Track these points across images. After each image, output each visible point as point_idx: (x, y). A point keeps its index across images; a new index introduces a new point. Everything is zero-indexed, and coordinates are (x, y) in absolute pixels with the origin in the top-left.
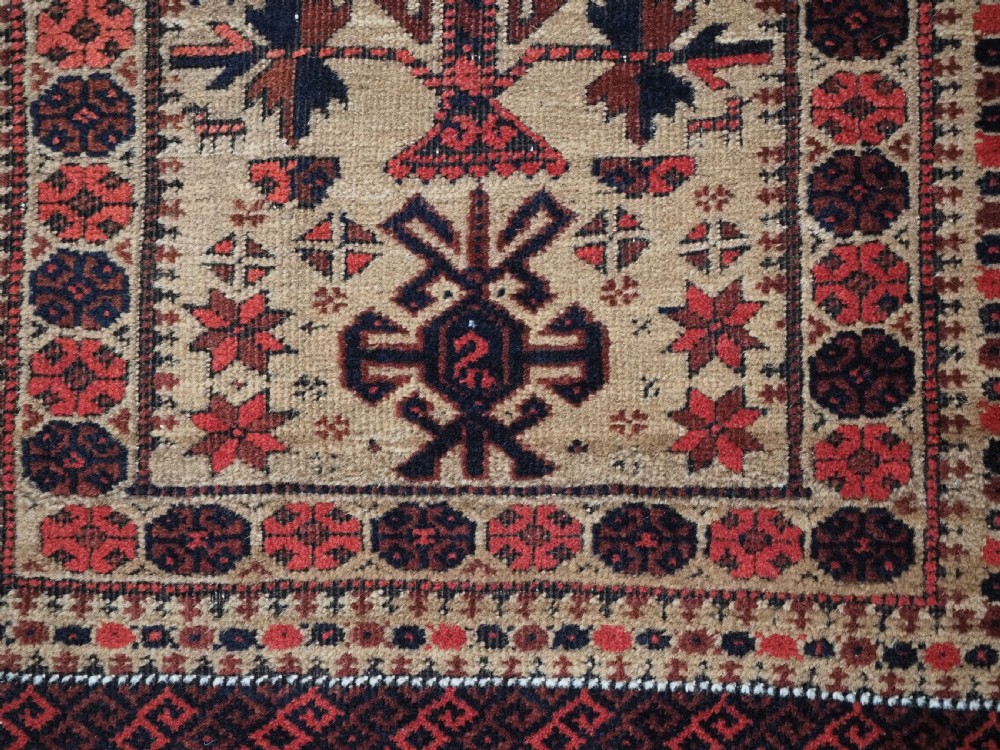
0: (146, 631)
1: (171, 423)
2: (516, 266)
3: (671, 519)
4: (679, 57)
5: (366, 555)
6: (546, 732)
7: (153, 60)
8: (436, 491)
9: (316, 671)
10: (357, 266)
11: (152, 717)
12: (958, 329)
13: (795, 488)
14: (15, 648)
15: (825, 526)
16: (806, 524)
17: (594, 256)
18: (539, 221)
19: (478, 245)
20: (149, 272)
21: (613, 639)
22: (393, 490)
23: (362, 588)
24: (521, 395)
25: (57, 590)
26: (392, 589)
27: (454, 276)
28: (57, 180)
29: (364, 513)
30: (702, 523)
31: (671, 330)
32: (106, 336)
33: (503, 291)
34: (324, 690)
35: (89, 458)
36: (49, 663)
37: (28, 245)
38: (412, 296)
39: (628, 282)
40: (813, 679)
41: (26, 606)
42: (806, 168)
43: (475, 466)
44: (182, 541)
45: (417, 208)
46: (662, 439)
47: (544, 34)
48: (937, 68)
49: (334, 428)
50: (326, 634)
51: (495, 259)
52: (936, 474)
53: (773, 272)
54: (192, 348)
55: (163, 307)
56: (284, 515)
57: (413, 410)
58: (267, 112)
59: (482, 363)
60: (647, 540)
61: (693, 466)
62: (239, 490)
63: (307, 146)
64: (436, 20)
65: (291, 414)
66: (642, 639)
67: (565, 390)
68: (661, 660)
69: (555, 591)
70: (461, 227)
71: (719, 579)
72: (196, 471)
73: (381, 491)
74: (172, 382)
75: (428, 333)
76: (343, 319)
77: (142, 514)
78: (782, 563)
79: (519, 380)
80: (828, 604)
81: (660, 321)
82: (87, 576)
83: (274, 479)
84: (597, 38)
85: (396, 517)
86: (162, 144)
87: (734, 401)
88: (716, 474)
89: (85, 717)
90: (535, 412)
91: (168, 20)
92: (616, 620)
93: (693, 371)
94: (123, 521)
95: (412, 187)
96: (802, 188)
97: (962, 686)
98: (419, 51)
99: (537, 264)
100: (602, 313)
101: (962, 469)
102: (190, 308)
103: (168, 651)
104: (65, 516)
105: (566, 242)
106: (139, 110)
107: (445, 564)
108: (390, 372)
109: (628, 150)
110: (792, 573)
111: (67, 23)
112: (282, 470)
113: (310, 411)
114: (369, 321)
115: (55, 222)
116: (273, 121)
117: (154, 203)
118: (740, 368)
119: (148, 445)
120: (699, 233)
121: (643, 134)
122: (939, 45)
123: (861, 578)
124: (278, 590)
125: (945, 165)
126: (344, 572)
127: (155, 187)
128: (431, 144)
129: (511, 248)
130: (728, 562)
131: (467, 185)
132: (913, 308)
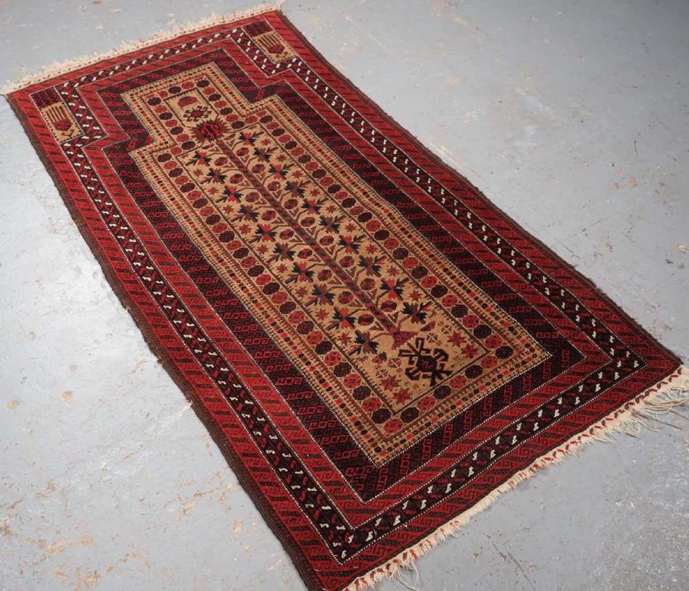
0: (414, 433)
1: (391, 401)
2: (422, 349)
3: (475, 367)
4: (420, 310)
5: (436, 401)
6: (485, 407)
7: (346, 356)
8: (438, 385)
9: (444, 422)
10: (399, 364)
11: (426, 444)
12: (489, 318)
13: (488, 352)
14: (396, 449)
15: (496, 353)
16: (494, 355)
17: (431, 341)
18: (420, 342)
19: (414, 350)
20: (370, 384)
21: (482, 388)
22: (432, 389)
23: (440, 405)
24: (438, 364)
25: (395, 436)
26: (445, 403)
27: (414, 356)
28: (345, 381)
29: (431, 395)
30: (480, 364)
31: (451, 343)
32: (371, 397)
33: (423, 353)
34: (447, 423)
35: (384, 414)
36: (403, 448)
37: (349, 392)
38: (411, 362)
39: (440, 341)
40: (515, 374)
41: (392, 442)
42: (450, 313)
43: (441, 378)
44: (408, 417)
45: (401, 351)
46: (463, 357)
47: (399, 319)
48: (455, 290)
49: (416, 387)
50: (441, 415)
51: (418, 350)
52: (505, 337)
53: (458, 327)
54: (385, 390)
55: (376, 387)
56: (419, 403)
57: (424, 377)
58: (369, 353)
59: (429, 364)
60: (474, 372)
61: (471, 357)
62: (410, 404)
63: (379, 352)
64: (382, 327)
65: (408, 389)
66: (486, 385)
67: (443, 360)
68: (492, 386)
69: (468, 387)
70: (410, 349)
71: (489, 370)
72: (401, 406)
73: (431, 390)
74: (386, 396)
75: (417, 365)
76: (404, 371)
77: (398, 417)
78: (496, 362)
79: (436, 363)
80: (507, 363)
81: (449, 343)
82: (398, 431)
83: (413, 399)
84: (407, 315)
85: (436, 392)
86: (357, 366)
87: (468, 347)
88: (475, 357)
89: (415, 452)
90: (442, 365)
91: (344, 350)
92: (480, 385)
93: (459, 347)
94: (397, 420)
95: (398, 349)
96: (452, 315)
97: (536, 361)
98: (384, 332)
99: (424, 347)
100: (440, 347)
101: (508, 334)
102: (380, 385)
103: (419, 434)
104: (387, 425)
105: (426, 342)
106: (350, 364)
107: (449, 394)
108: (417, 374)
109: (424, 325)
110: (498, 362)
111: (330, 359)
112: (414, 397)
113: (410, 387)
114: (408, 370)
115: (350, 387)
116: (371, 353)
117: (363, 375)
118: (465, 342)
119: (391, 407)
120: (443, 330)
121: (424, 322)
122: (453, 288)
123: (508, 357)
124: (428, 414)
125: (468, 301)
126: (435, 405)
127: (361, 373)
128: (396, 341)
129: (419, 347)
130: (488, 367)
131: (406, 344)
132: (481, 320)
